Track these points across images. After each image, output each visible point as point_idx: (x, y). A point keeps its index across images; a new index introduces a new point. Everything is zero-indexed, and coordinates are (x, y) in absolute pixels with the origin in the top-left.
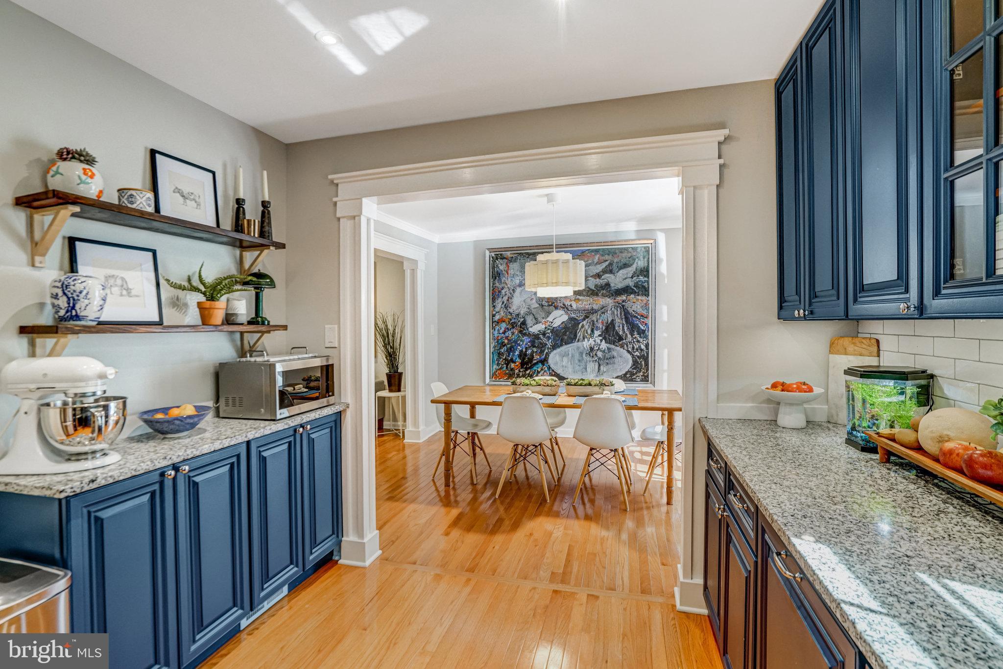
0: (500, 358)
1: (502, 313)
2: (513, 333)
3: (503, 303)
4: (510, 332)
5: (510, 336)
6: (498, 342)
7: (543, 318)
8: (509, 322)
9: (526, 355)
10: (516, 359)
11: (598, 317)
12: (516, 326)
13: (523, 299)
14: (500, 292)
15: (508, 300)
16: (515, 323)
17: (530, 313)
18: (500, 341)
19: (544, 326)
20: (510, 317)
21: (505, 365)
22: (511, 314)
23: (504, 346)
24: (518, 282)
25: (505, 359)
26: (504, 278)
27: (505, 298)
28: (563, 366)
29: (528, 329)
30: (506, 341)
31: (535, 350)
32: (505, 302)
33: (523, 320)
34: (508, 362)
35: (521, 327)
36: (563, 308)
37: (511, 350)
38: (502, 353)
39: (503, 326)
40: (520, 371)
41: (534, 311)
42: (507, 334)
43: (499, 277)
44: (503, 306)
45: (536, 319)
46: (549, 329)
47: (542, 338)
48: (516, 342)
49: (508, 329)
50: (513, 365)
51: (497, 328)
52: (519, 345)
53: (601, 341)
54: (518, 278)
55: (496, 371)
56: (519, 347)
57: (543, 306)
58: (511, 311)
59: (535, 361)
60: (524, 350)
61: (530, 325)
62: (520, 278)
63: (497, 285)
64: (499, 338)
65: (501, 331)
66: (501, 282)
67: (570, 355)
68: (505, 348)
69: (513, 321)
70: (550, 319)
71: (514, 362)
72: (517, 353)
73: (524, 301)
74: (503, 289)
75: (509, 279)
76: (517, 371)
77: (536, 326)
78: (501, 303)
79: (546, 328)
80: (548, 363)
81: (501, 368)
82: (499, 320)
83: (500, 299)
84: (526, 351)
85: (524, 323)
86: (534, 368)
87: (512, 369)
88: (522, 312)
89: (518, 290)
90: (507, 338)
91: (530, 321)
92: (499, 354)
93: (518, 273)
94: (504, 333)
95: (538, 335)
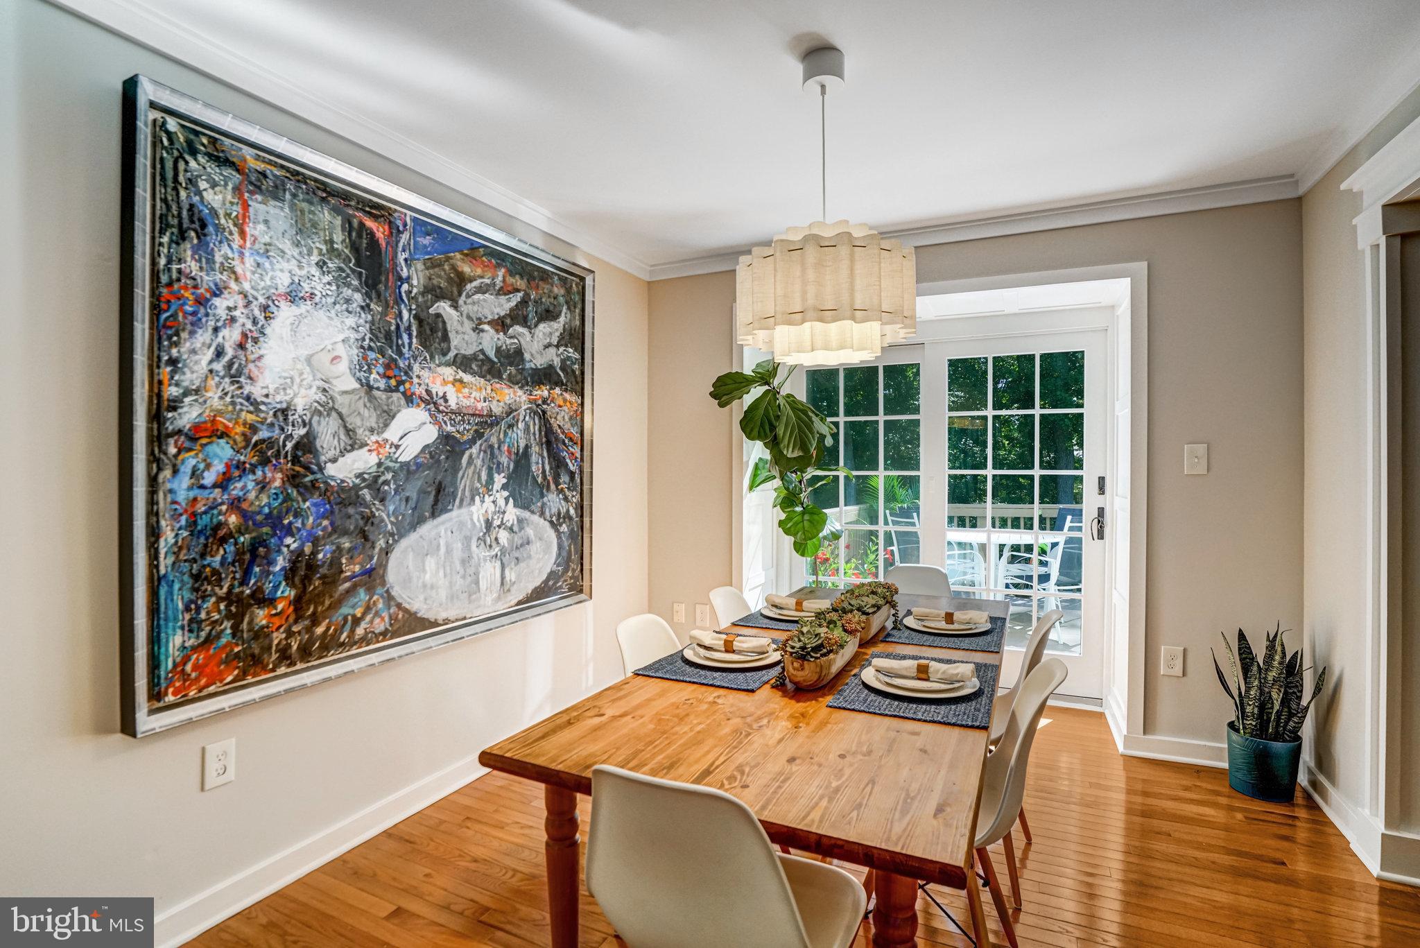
0: (204, 598)
1: (213, 398)
2: (263, 486)
3: (219, 353)
4: (249, 482)
5: (252, 495)
6: (192, 524)
7: (372, 431)
8: (247, 439)
9: (312, 567)
10: (276, 587)
11: (502, 436)
12: (277, 455)
13: (304, 352)
14: (201, 302)
15: (241, 346)
16: (270, 442)
17: (327, 408)
18: (203, 521)
19: (373, 459)
20: (251, 418)
21: (227, 624)
22: (255, 404)
23: (223, 541)
24: (283, 281)
25: (228, 598)
26: (225, 249)
27: (230, 337)
28: (425, 586)
29: (321, 469)
30: (233, 519)
31: (347, 545)
32: (230, 352)
33: (303, 431)
34: (238, 606)
35: (295, 460)
36: (427, 403)
37: (255, 554)
38: (215, 572)
39: (222, 453)
40: (290, 634)
41: (342, 403)
42: (236, 489)
43: (201, 234)
44: (219, 366)
45: (349, 432)
46: (388, 469)
47: (368, 498)
48: (274, 520)
49: (240, 466)
50: (261, 616)
51: (190, 461)
52: (289, 531)
53: (507, 500)
54: (285, 265)
55: (186, 659)
56: (289, 540)
57: (370, 388)
58: (257, 392)
59: (347, 585)
60: (308, 549)
61: (331, 454)
62: (293, 265)
63: (191, 266)
64: (201, 508)
65: (209, 478)
66: (210, 261)
67: (443, 549)
68: (230, 548)
69: (263, 434)
70: (392, 434)
71: (270, 602)
72: (281, 563)
73: (309, 360)
74: (218, 291)
75: (249, 261)
76: (278, 637)
77: (350, 457)
78: (210, 353)
79: (379, 464)
80: (383, 583)
81: (209, 640)
82: (197, 427)
83: (203, 336)
84: (314, 553)
85: (307, 445)
86: (345, 610)
87: (260, 634)
88: (300, 404)
89: (285, 313)
90: (236, 504)
91: (327, 436)
92: (196, 577)
93: (286, 245)
94: (223, 483)
95: (356, 488)
